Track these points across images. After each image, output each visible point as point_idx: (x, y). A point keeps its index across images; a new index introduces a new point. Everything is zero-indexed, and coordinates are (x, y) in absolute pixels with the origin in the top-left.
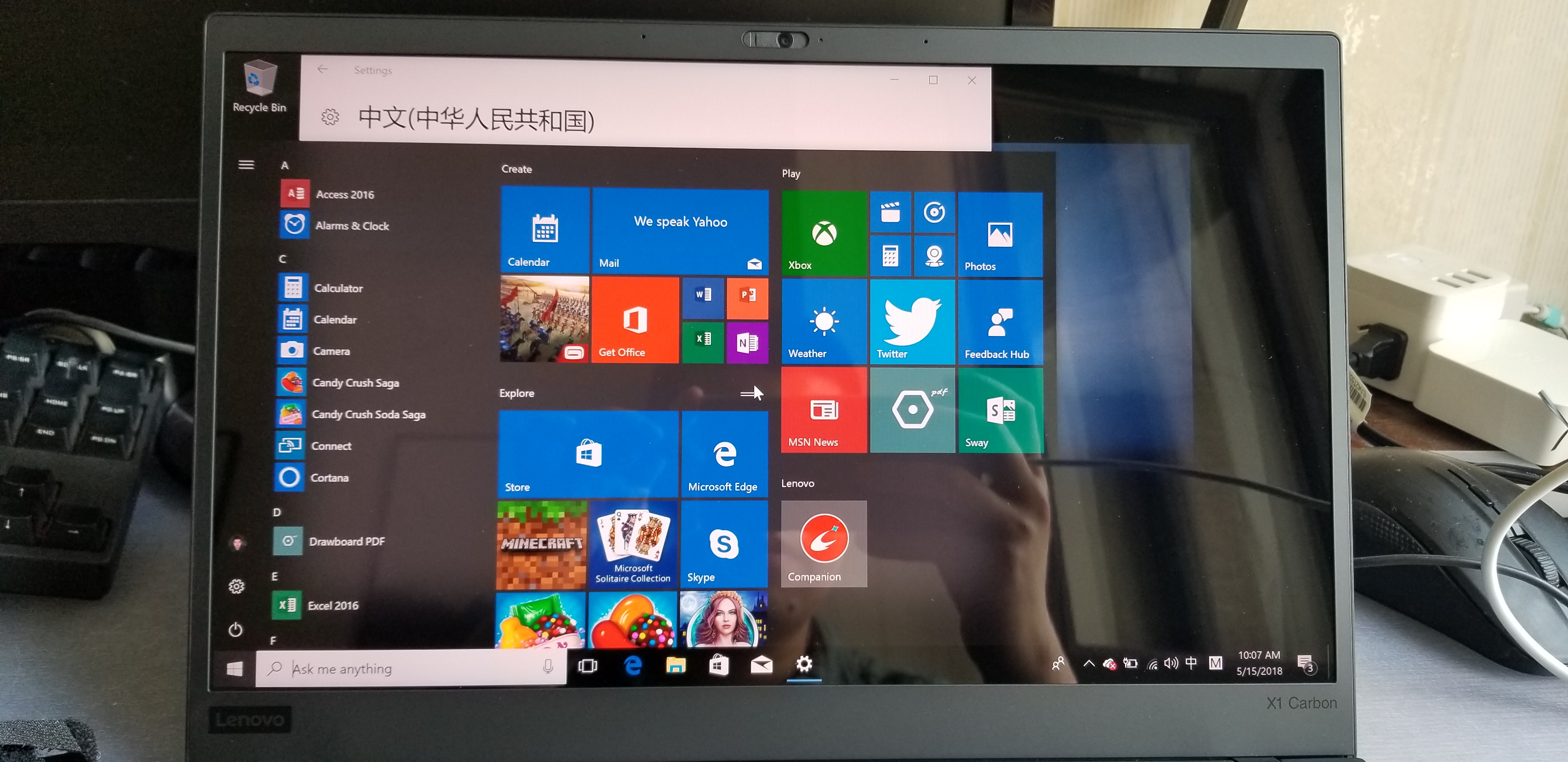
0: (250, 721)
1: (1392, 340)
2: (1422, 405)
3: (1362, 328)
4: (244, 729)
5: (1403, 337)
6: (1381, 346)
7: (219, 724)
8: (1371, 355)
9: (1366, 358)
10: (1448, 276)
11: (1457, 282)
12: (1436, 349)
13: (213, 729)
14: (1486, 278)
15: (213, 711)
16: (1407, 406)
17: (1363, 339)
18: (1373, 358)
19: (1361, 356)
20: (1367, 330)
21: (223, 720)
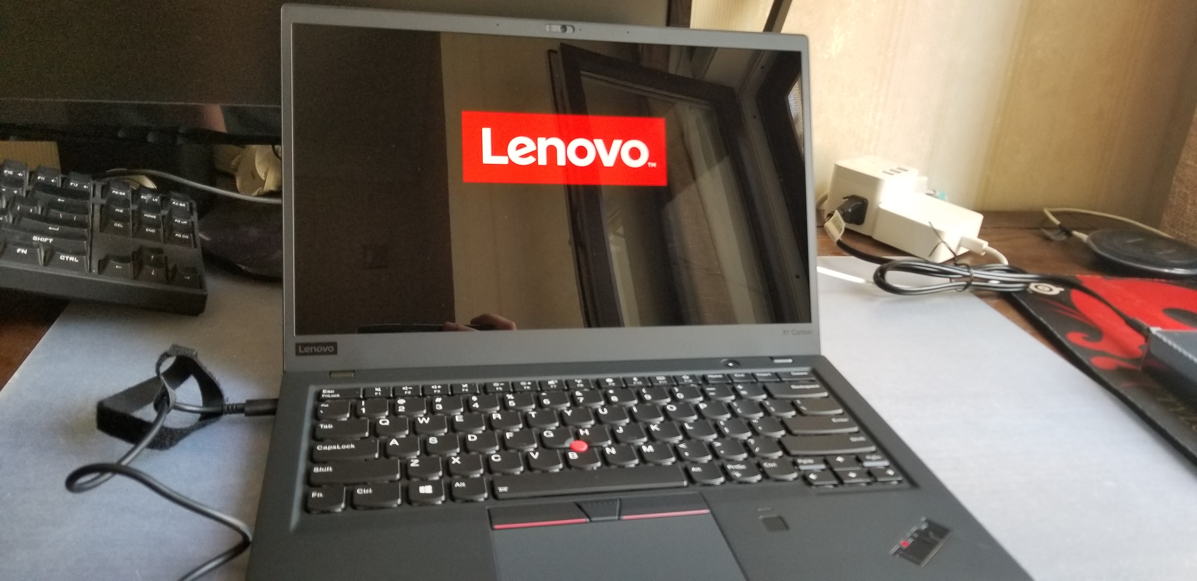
0: (316, 350)
1: (860, 203)
2: (877, 237)
3: (845, 198)
4: (314, 353)
5: (866, 201)
6: (856, 205)
7: (300, 351)
8: (850, 210)
9: (848, 212)
10: (888, 170)
11: (892, 172)
12: (883, 206)
13: (297, 353)
14: (906, 171)
15: (297, 345)
16: (869, 239)
17: (846, 203)
18: (852, 213)
19: (845, 211)
20: (847, 200)
21: (302, 349)
